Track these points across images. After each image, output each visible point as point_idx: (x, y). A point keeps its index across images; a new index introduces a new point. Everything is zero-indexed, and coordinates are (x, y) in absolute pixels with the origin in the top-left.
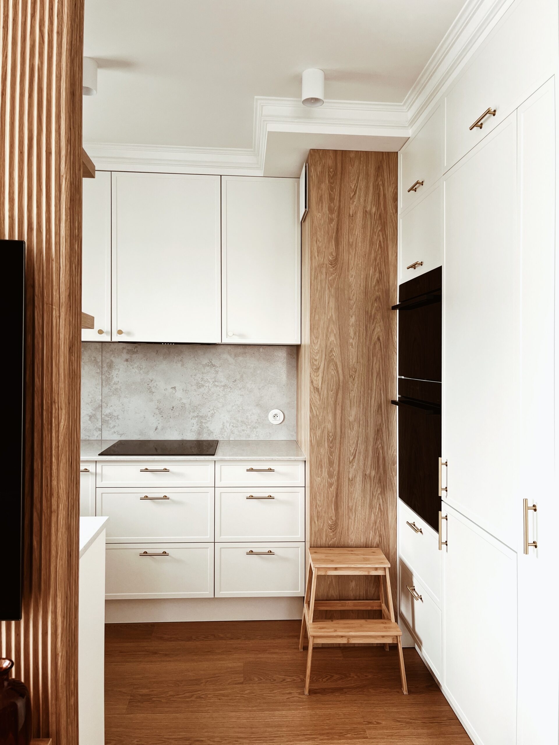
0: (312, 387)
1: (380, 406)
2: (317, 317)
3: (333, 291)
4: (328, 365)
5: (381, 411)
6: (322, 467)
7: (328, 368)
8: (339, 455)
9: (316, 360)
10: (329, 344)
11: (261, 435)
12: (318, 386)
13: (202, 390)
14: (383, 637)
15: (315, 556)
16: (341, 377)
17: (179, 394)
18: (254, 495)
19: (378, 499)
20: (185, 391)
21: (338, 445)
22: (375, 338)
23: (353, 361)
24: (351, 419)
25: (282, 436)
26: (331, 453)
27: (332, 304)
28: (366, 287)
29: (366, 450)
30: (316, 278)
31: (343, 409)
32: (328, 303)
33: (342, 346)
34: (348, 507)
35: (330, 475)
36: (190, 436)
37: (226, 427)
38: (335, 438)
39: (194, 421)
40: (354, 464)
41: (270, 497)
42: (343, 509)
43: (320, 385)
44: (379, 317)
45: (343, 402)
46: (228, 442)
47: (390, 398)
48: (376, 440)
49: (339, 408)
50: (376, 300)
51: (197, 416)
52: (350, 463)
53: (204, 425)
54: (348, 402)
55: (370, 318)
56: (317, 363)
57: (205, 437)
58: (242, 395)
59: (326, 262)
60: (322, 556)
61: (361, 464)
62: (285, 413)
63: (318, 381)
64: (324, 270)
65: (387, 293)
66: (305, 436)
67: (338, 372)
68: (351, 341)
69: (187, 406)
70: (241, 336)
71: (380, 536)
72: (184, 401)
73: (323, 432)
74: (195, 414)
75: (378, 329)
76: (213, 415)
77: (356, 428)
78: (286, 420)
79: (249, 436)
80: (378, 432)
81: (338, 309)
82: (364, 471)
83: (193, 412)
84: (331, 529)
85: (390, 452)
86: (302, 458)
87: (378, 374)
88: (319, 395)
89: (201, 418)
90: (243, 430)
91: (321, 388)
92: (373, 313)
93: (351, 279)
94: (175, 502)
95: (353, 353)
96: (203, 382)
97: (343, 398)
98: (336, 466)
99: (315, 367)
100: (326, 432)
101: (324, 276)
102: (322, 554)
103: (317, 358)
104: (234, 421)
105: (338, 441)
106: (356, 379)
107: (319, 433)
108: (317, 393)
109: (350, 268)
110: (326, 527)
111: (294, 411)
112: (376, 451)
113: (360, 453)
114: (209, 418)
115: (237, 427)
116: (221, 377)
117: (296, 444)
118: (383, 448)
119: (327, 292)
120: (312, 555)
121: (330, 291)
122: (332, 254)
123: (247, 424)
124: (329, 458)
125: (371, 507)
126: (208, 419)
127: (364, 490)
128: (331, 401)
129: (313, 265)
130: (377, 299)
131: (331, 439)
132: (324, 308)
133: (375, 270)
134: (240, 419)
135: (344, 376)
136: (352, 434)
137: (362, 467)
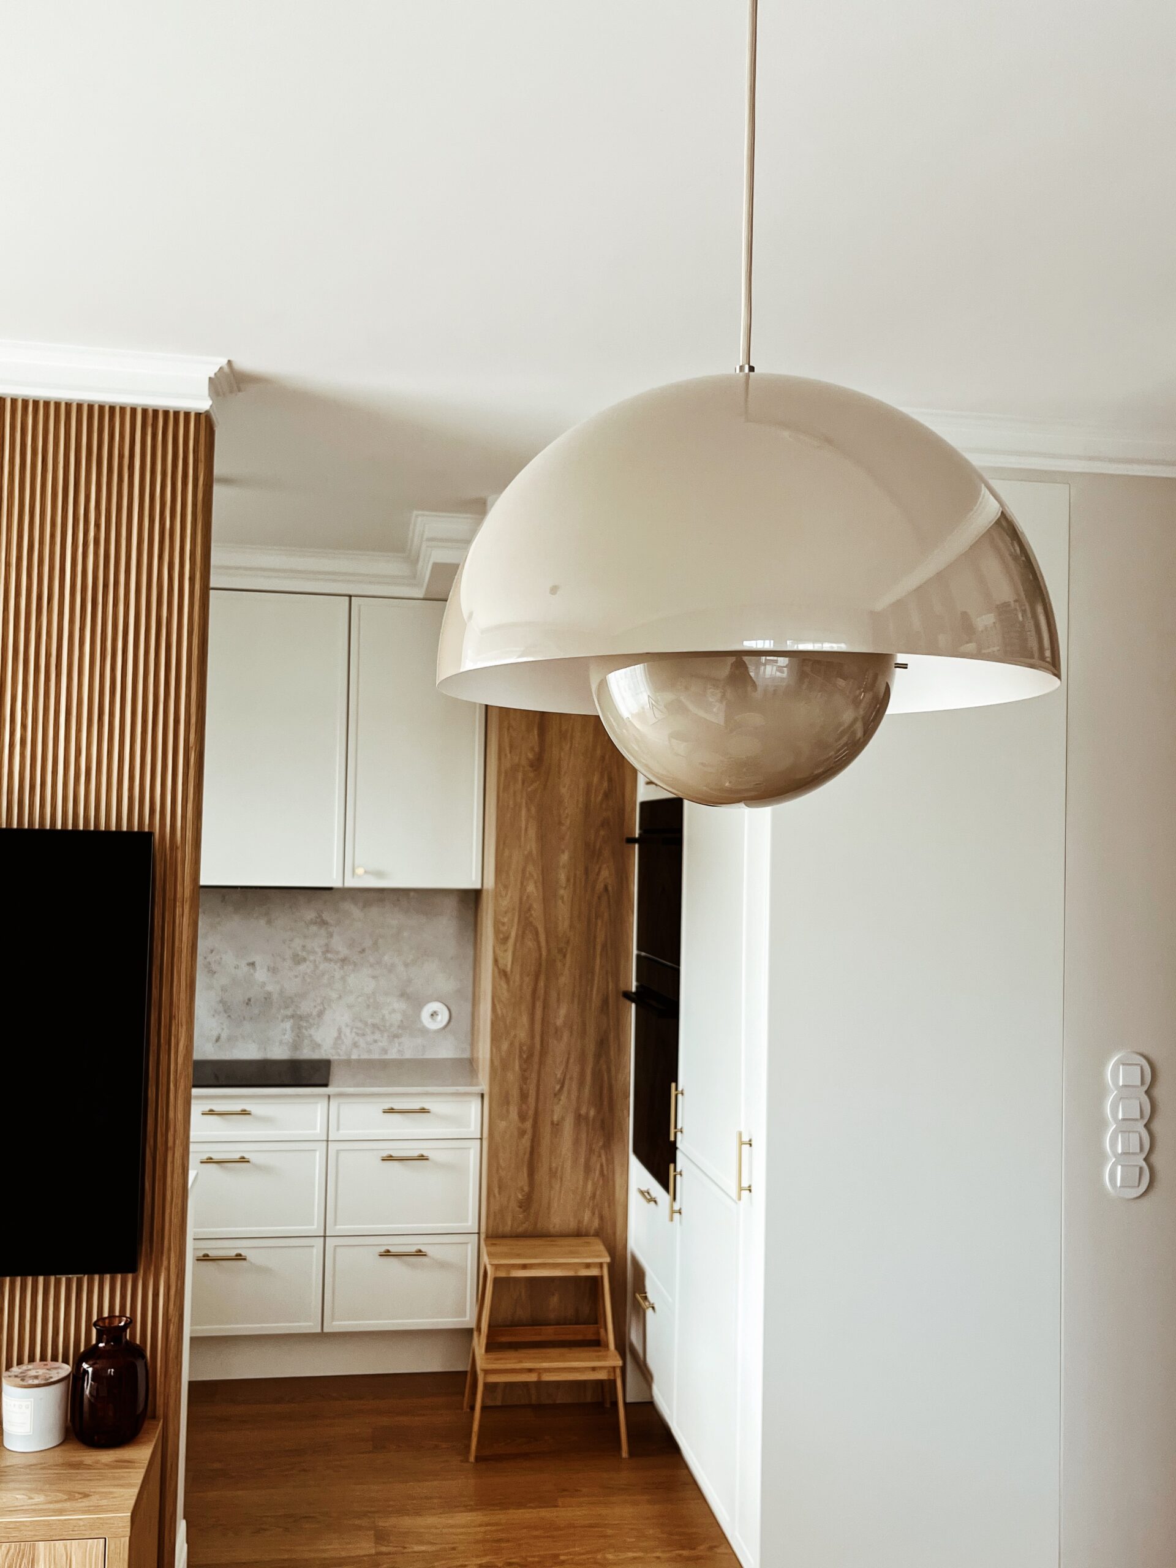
0: (496, 970)
1: (605, 1002)
2: (507, 853)
3: (533, 810)
4: (524, 933)
5: (608, 1007)
6: (508, 1103)
7: (523, 938)
8: (538, 1081)
9: (503, 924)
10: (525, 898)
11: (408, 1049)
12: (506, 965)
13: (302, 967)
14: (594, 1369)
15: (493, 1249)
16: (544, 953)
17: (261, 975)
18: (395, 1154)
19: (600, 1156)
20: (273, 970)
21: (536, 1067)
22: (600, 886)
23: (563, 925)
24: (559, 1022)
25: (446, 1050)
26: (524, 1079)
27: (532, 833)
28: (587, 806)
29: (582, 1074)
30: (506, 788)
31: (545, 1007)
32: (526, 829)
33: (546, 901)
34: (550, 1169)
35: (522, 1117)
36: (279, 1052)
37: (345, 1035)
38: (531, 1055)
39: (288, 1025)
40: (562, 1098)
41: (422, 1158)
42: (542, 1174)
43: (509, 966)
44: (606, 853)
45: (546, 993)
46: (348, 1062)
47: (623, 988)
48: (598, 1057)
49: (539, 1005)
50: (602, 825)
51: (293, 1016)
52: (555, 1095)
53: (304, 1031)
54: (553, 995)
55: (591, 854)
56: (506, 928)
57: (306, 1053)
58: (374, 977)
59: (524, 762)
60: (505, 1249)
61: (574, 1096)
62: (452, 1009)
63: (507, 960)
64: (520, 776)
65: (622, 814)
66: (484, 1051)
67: (539, 943)
68: (562, 892)
69: (275, 997)
70: (379, 874)
71: (601, 1218)
72: (269, 988)
73: (512, 1044)
74: (289, 1012)
75: (605, 873)
76: (320, 1014)
77: (565, 1038)
78: (453, 1020)
79: (385, 1051)
80: (603, 1044)
81: (542, 838)
82: (578, 1109)
83: (287, 1007)
84: (520, 1207)
85: (620, 1076)
86: (477, 1089)
87: (604, 946)
88: (508, 982)
89: (300, 1021)
90: (375, 1041)
91: (512, 972)
92: (597, 847)
93: (564, 791)
94: (260, 1168)
95: (563, 911)
96: (304, 954)
97: (546, 987)
98: (532, 1100)
99: (501, 936)
100: (517, 1045)
101: (519, 785)
102: (503, 1247)
103: (505, 920)
104: (360, 1025)
105: (536, 1059)
106: (568, 956)
107: (505, 1046)
108: (503, 978)
109: (562, 773)
110: (513, 1204)
111: (468, 1007)
112: (597, 1075)
113: (571, 1078)
114: (314, 1019)
115: (364, 1035)
116: (339, 944)
117: (468, 1066)
118: (609, 1070)
119: (524, 812)
120: (489, 1248)
121: (529, 810)
122: (532, 749)
123: (382, 1028)
124: (521, 1089)
125: (588, 1169)
126: (311, 1021)
127: (576, 1142)
128: (528, 992)
129: (503, 767)
130: (605, 823)
131: (525, 1056)
132: (519, 837)
133: (602, 777)
134: (370, 1021)
135: (549, 951)
136: (559, 1047)
137: (574, 1102)
